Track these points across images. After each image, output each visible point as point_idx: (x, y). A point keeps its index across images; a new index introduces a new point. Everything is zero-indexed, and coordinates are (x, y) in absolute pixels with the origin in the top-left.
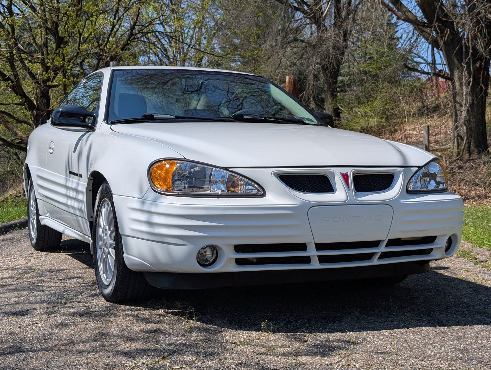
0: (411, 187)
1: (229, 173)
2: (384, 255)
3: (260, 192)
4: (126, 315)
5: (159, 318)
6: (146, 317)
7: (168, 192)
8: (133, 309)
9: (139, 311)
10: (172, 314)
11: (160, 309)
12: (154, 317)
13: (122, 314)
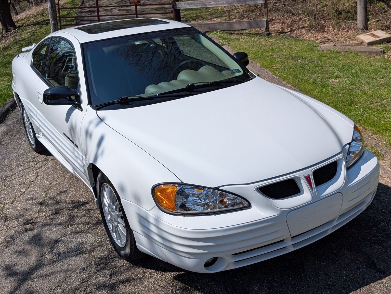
3: (246, 204)
4: (145, 288)
5: (172, 290)
6: (162, 290)
7: (173, 212)
8: (147, 274)
9: (152, 278)
10: (179, 281)
11: (167, 271)
12: (168, 289)
13: (142, 287)
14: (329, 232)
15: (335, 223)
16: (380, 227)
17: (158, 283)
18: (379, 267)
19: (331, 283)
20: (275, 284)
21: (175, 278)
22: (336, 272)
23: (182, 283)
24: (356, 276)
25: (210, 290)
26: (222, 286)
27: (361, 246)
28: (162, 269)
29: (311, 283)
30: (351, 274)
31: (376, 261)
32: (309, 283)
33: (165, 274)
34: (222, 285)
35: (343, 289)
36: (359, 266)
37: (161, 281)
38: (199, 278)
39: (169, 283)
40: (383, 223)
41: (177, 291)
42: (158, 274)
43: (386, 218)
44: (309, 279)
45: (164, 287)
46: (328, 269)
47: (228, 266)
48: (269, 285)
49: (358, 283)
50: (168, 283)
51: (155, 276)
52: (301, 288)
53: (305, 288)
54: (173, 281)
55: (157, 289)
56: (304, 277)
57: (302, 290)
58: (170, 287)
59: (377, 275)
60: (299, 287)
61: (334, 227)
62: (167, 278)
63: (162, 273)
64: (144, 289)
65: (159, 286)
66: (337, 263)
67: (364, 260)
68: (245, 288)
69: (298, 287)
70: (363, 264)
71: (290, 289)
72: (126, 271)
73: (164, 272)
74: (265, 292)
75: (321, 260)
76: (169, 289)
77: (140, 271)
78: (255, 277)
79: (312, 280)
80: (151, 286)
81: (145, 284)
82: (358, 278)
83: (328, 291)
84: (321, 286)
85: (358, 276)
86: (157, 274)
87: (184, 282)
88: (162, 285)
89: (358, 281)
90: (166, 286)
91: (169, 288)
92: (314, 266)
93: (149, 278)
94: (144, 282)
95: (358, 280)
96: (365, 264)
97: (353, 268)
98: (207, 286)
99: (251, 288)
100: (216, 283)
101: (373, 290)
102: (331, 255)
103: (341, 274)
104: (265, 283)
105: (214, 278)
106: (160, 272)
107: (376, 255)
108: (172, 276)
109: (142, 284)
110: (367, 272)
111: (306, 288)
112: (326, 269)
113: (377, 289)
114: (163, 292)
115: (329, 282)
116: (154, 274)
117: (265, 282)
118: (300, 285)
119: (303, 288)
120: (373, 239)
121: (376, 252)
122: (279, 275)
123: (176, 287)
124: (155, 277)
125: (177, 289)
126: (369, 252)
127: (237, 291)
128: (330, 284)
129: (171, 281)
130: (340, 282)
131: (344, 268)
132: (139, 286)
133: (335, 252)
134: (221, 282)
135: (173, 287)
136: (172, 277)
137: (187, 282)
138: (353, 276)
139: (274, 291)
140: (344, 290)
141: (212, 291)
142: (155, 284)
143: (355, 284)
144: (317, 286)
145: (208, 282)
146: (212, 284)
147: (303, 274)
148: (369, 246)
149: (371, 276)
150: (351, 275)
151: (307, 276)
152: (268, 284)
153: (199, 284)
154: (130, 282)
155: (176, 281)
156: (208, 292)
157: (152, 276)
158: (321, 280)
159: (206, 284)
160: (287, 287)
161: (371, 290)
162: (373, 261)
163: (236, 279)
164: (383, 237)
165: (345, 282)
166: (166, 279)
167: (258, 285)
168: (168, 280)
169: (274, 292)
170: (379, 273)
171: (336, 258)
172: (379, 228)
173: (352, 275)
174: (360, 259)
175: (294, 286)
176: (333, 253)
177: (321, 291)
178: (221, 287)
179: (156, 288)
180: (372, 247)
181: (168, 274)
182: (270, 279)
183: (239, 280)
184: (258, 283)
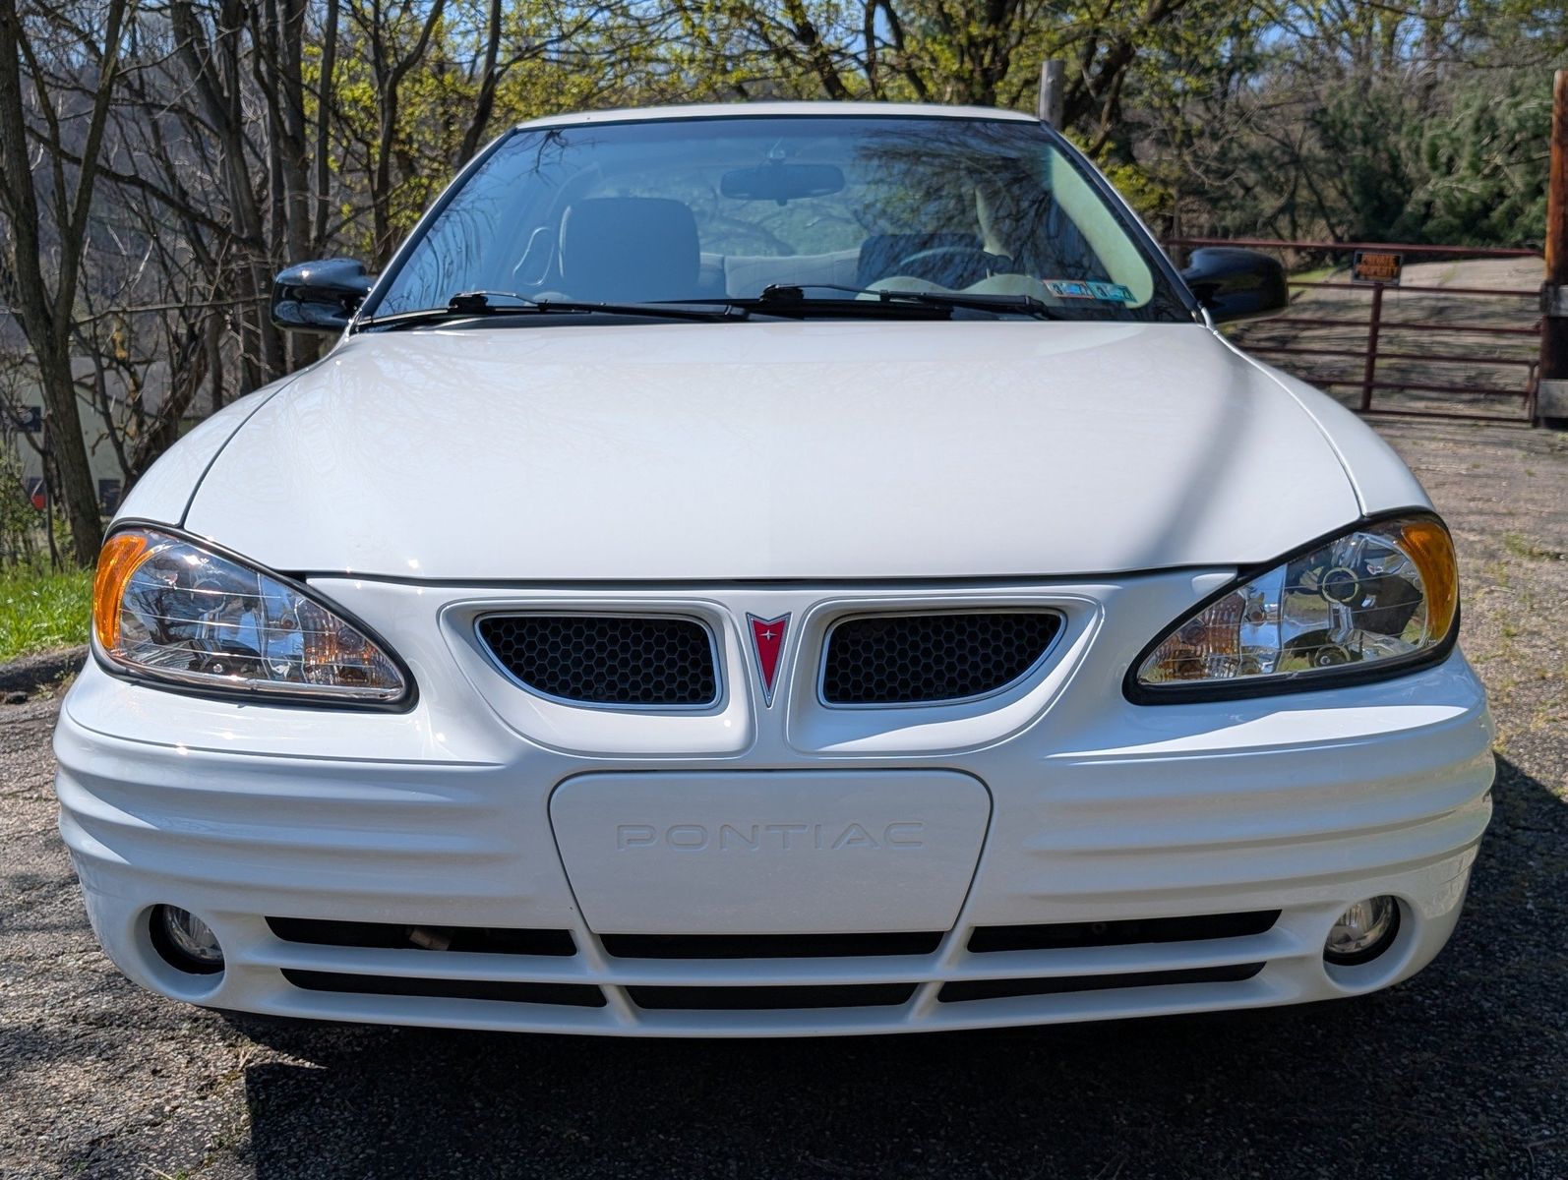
0: (1152, 675)
1: (305, 598)
2: (952, 993)
3: (400, 690)
8: (185, 1026)
10: (248, 1082)
15: (950, 965)
17: (169, 1061)
21: (252, 1069)
23: (251, 1092)
33: (243, 1046)
42: (220, 1038)
50: (199, 1076)
54: (230, 1077)
58: (186, 1087)
64: (95, 1062)
65: (154, 1071)
73: (251, 1042)
86: (216, 1037)
87: (258, 1092)
91: (177, 1088)
93: (170, 1038)
129: (225, 1072)
136: (250, 1061)
137: (271, 1095)
141: (302, 1157)
145: (340, 1124)
146: (339, 1136)
155: (239, 1081)
159: (322, 1128)
178: (355, 1158)
179: (135, 1074)
181: (251, 1049)
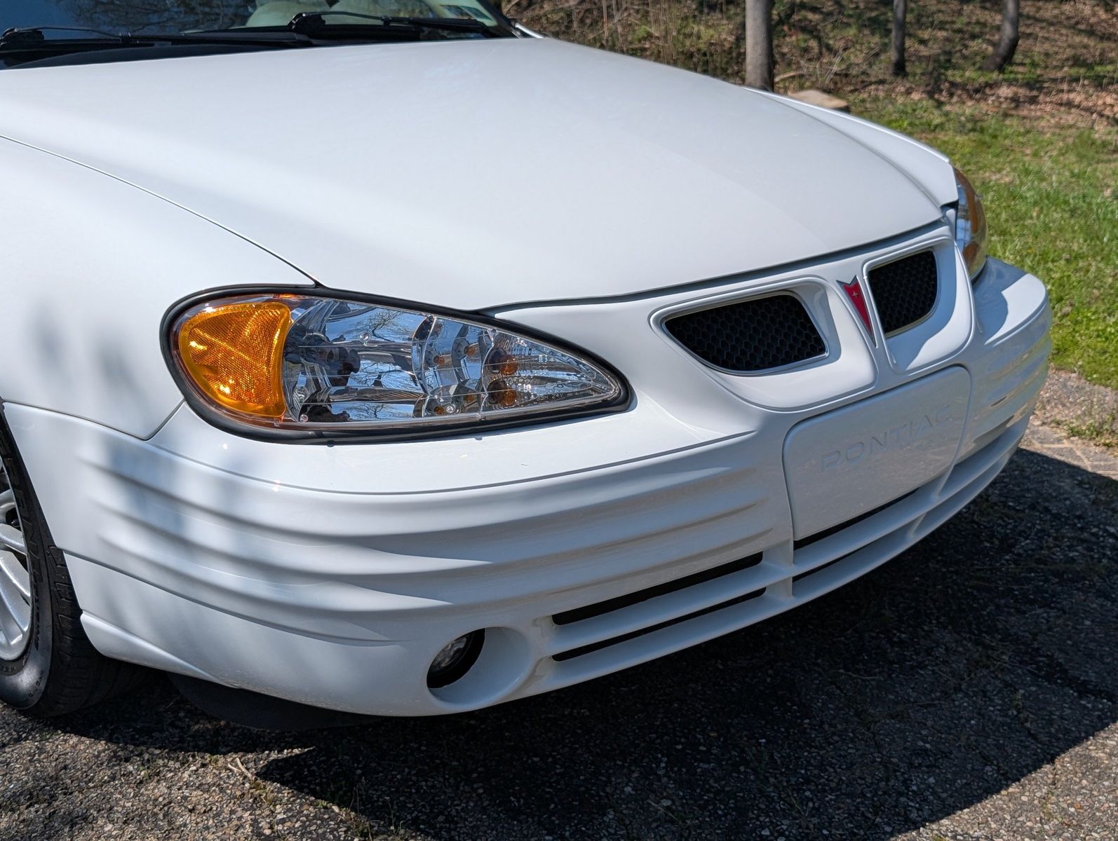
1: (497, 329)
3: (614, 390)
4: (125, 822)
5: (255, 823)
6: (207, 828)
7: (272, 426)
8: (131, 768)
9: (158, 781)
10: (283, 784)
11: (224, 750)
12: (235, 822)
13: (112, 822)
14: (913, 539)
15: (936, 499)
16: (1021, 551)
17: (185, 798)
18: (1082, 678)
19: (928, 746)
20: (706, 766)
21: (264, 773)
22: (930, 705)
23: (300, 790)
24: (1015, 713)
25: (431, 811)
26: (481, 791)
27: (985, 613)
28: (201, 743)
29: (850, 751)
30: (991, 708)
31: (1061, 658)
32: (842, 753)
33: (217, 761)
34: (481, 784)
35: (986, 765)
36: (1008, 678)
37: (198, 788)
38: (373, 765)
39: (238, 793)
40: (1026, 539)
41: (280, 827)
42: (183, 764)
43: (1029, 525)
44: (836, 738)
45: (218, 815)
46: (896, 697)
47: (532, 677)
48: (680, 770)
49: (1034, 737)
50: (235, 797)
51: (171, 771)
52: (816, 772)
53: (832, 770)
54: (257, 787)
55: (185, 825)
56: (815, 730)
57: (822, 781)
58: (245, 810)
59: (1090, 705)
60: (806, 770)
61: (930, 515)
62: (229, 777)
63: (203, 758)
64: (121, 829)
65: (191, 811)
66: (922, 672)
67: (1017, 658)
68: (583, 789)
69: (803, 772)
70: (1019, 671)
71: (772, 780)
72: (30, 761)
73: (212, 754)
74: (673, 801)
75: (860, 666)
76: (240, 818)
77: (97, 757)
78: (615, 746)
79: (852, 741)
80: (155, 814)
81: (124, 807)
82: (1026, 721)
83: (929, 777)
84: (894, 760)
85: (1019, 712)
86: (178, 765)
87: (308, 787)
88: (205, 805)
89: (1029, 730)
90: (227, 810)
91: (239, 814)
92: (839, 688)
93: (141, 782)
94: (117, 801)
95: (1028, 725)
96: (1028, 670)
97: (989, 687)
98: (415, 796)
99: (608, 790)
100: (452, 781)
101: (1100, 758)
102: (888, 646)
103: (954, 712)
104: (663, 765)
105: (438, 761)
106: (193, 756)
107: (1054, 639)
108: (251, 764)
109: (111, 808)
110: (1047, 696)
111: (835, 772)
112: (892, 697)
113: (1111, 755)
114: (210, 837)
115: (921, 743)
116: (165, 766)
117: (661, 761)
118: (809, 762)
119: (827, 770)
120: (1015, 587)
121: (1050, 629)
122: (712, 730)
123: (273, 812)
124: (170, 775)
125: (280, 817)
126: (1024, 631)
127: (552, 806)
128: (926, 750)
129: (247, 785)
130: (963, 738)
131: (958, 689)
132: (95, 819)
133: (899, 637)
134: (475, 775)
135: (258, 812)
136: (248, 769)
137: (320, 784)
138: (1003, 712)
139: (708, 791)
140: (988, 768)
141: (441, 813)
142: (170, 803)
143: (1021, 741)
144: (879, 760)
145: (414, 778)
146: (433, 787)
147: (807, 721)
148: (1012, 610)
149: (1070, 708)
150: (993, 711)
151: (826, 727)
152: (676, 769)
153: (377, 791)
154: (50, 804)
155: (271, 786)
156: (424, 817)
157: (158, 774)
158: (886, 736)
159: (409, 787)
160: (755, 771)
161: (1091, 758)
162: (1051, 657)
163: (536, 759)
164: (1046, 580)
165: (982, 739)
166: (221, 778)
167: (636, 775)
168: (233, 785)
169: (712, 795)
170: (1093, 698)
171: (914, 657)
172: (1019, 555)
173: (997, 712)
174: (1003, 653)
175: (788, 768)
176: (895, 639)
177: (901, 778)
178: (479, 795)
179: (180, 821)
180: (1024, 613)
181: (229, 760)
182: (679, 747)
183: (550, 760)
184: (633, 768)
